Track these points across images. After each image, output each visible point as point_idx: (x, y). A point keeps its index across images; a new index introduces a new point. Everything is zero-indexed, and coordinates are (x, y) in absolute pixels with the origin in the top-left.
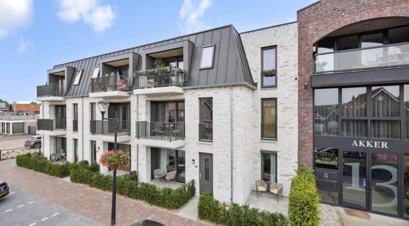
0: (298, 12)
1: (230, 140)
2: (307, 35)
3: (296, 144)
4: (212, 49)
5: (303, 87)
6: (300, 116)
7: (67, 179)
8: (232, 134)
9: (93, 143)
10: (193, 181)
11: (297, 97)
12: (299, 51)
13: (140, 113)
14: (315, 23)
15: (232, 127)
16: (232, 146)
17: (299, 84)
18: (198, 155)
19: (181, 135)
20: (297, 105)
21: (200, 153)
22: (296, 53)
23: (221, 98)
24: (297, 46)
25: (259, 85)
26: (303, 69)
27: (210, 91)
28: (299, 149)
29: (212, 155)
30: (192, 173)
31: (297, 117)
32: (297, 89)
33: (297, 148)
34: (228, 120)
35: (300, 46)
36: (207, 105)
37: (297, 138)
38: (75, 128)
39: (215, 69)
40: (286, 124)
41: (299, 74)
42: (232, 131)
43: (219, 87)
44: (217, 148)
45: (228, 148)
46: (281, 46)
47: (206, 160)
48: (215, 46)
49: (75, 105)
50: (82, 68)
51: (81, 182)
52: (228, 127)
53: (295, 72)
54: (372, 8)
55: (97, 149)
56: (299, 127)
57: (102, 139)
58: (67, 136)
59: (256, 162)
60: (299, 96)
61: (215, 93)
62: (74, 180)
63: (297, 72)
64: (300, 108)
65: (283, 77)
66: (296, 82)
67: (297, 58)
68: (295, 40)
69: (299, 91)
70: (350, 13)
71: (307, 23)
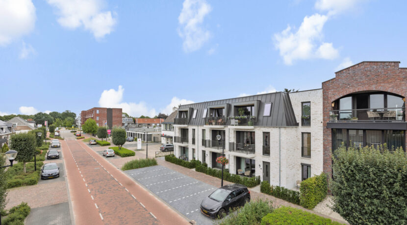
0: (323, 83)
1: (279, 156)
2: (328, 97)
3: (322, 161)
4: (270, 105)
5: (326, 128)
6: (324, 145)
7: (194, 170)
8: (280, 153)
9: (204, 152)
10: (259, 176)
11: (322, 134)
12: (324, 106)
13: (230, 137)
14: (333, 90)
15: (280, 148)
16: (280, 159)
17: (323, 125)
18: (262, 162)
19: (253, 151)
20: (322, 138)
21: (263, 162)
22: (322, 107)
23: (274, 132)
24: (322, 103)
25: (300, 124)
26: (326, 117)
27: (268, 129)
28: (324, 164)
29: (269, 163)
30: (259, 172)
31: (322, 145)
32: (322, 128)
34: (278, 145)
35: (324, 103)
36: (266, 136)
38: (194, 142)
39: (271, 117)
40: (316, 148)
41: (324, 119)
42: (280, 151)
43: (274, 127)
44: (272, 159)
45: (278, 160)
46: (313, 102)
47: (266, 166)
48: (272, 104)
49: (194, 130)
50: (197, 108)
51: (201, 172)
52: (278, 149)
53: (321, 118)
54: (365, 84)
55: (206, 155)
56: (324, 151)
57: (209, 150)
58: (189, 147)
59: (298, 170)
60: (324, 132)
61: (271, 130)
62: (198, 170)
63: (322, 119)
64: (324, 139)
65: (314, 121)
66: (322, 124)
67: (322, 110)
68: (321, 100)
69: (324, 129)
70: (352, 86)
71: (328, 89)
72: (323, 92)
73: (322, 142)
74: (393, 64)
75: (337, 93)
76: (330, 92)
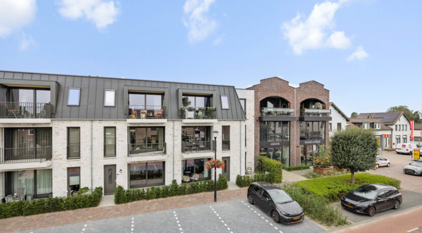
3: (254, 147)
4: (226, 97)
8: (240, 145)
10: (220, 175)
11: (254, 126)
15: (240, 140)
16: (241, 151)
20: (254, 129)
21: (222, 158)
22: (254, 104)
24: (254, 101)
26: (256, 112)
27: (229, 122)
28: (255, 149)
34: (238, 137)
37: (254, 144)
39: (231, 110)
40: (250, 138)
41: (255, 114)
43: (234, 120)
44: (232, 153)
45: (238, 152)
46: (248, 100)
49: (73, 129)
52: (238, 141)
53: (253, 113)
55: (118, 172)
57: (125, 162)
61: (231, 123)
62: (120, 201)
65: (249, 115)
66: (254, 118)
67: (254, 107)
68: (254, 98)
69: (255, 122)
70: (270, 92)
71: (258, 91)
72: (255, 93)
73: (254, 132)
74: (287, 83)
75: (263, 95)
76: (259, 93)
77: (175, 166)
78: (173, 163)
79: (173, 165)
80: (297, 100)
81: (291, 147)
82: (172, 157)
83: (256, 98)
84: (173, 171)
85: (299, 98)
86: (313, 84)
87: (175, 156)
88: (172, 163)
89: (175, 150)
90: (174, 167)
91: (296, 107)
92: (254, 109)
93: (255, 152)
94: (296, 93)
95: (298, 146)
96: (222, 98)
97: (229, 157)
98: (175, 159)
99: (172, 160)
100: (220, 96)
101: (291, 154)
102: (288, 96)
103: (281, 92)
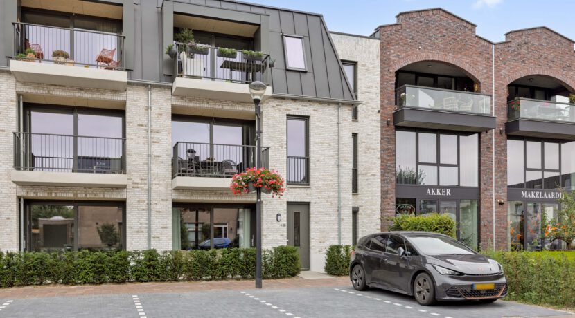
1: (335, 182)
2: (389, 59)
3: (379, 195)
4: (300, 41)
5: (385, 124)
6: (382, 160)
8: (339, 171)
11: (379, 136)
12: (382, 77)
14: (397, 47)
15: (339, 160)
17: (382, 118)
18: (285, 206)
20: (379, 145)
21: (289, 203)
22: (379, 79)
23: (323, 119)
24: (379, 69)
26: (386, 101)
27: (306, 106)
28: (382, 202)
30: (276, 237)
31: (379, 161)
32: (379, 124)
33: (380, 201)
34: (333, 152)
35: (382, 71)
37: (380, 188)
39: (309, 75)
40: (369, 169)
41: (382, 105)
42: (339, 166)
43: (321, 103)
45: (333, 192)
46: (363, 65)
52: (333, 162)
53: (377, 103)
54: (440, 49)
56: (383, 174)
60: (382, 134)
61: (314, 110)
63: (380, 104)
64: (382, 149)
66: (378, 117)
67: (379, 86)
68: (378, 62)
69: (382, 128)
70: (425, 48)
71: (389, 44)
72: (384, 48)
73: (379, 155)
74: (470, 27)
75: (403, 55)
76: (393, 50)
77: (153, 213)
78: (149, 204)
79: (149, 210)
80: (498, 77)
81: (483, 203)
82: (146, 187)
83: (384, 62)
84: (149, 228)
85: (503, 72)
86: (544, 36)
87: (154, 188)
88: (144, 206)
89: (155, 169)
90: (149, 216)
91: (498, 95)
92: (379, 91)
93: (383, 210)
94: (497, 58)
95: (501, 204)
96: (287, 40)
97: (308, 204)
98: (154, 195)
99: (145, 197)
100: (282, 36)
101: (482, 223)
102: (474, 63)
103: (454, 51)
